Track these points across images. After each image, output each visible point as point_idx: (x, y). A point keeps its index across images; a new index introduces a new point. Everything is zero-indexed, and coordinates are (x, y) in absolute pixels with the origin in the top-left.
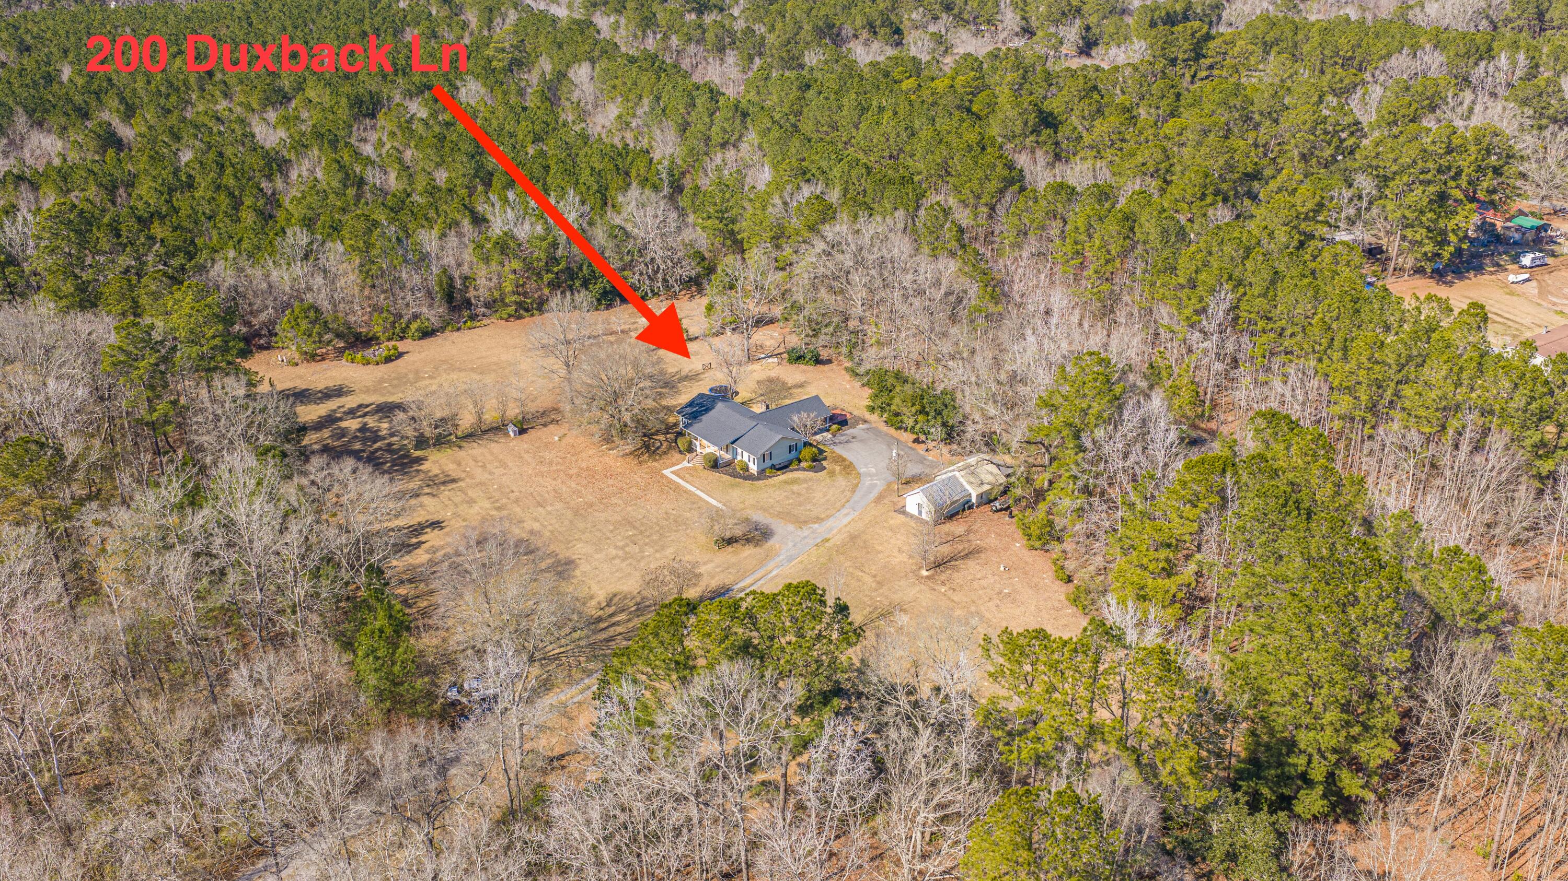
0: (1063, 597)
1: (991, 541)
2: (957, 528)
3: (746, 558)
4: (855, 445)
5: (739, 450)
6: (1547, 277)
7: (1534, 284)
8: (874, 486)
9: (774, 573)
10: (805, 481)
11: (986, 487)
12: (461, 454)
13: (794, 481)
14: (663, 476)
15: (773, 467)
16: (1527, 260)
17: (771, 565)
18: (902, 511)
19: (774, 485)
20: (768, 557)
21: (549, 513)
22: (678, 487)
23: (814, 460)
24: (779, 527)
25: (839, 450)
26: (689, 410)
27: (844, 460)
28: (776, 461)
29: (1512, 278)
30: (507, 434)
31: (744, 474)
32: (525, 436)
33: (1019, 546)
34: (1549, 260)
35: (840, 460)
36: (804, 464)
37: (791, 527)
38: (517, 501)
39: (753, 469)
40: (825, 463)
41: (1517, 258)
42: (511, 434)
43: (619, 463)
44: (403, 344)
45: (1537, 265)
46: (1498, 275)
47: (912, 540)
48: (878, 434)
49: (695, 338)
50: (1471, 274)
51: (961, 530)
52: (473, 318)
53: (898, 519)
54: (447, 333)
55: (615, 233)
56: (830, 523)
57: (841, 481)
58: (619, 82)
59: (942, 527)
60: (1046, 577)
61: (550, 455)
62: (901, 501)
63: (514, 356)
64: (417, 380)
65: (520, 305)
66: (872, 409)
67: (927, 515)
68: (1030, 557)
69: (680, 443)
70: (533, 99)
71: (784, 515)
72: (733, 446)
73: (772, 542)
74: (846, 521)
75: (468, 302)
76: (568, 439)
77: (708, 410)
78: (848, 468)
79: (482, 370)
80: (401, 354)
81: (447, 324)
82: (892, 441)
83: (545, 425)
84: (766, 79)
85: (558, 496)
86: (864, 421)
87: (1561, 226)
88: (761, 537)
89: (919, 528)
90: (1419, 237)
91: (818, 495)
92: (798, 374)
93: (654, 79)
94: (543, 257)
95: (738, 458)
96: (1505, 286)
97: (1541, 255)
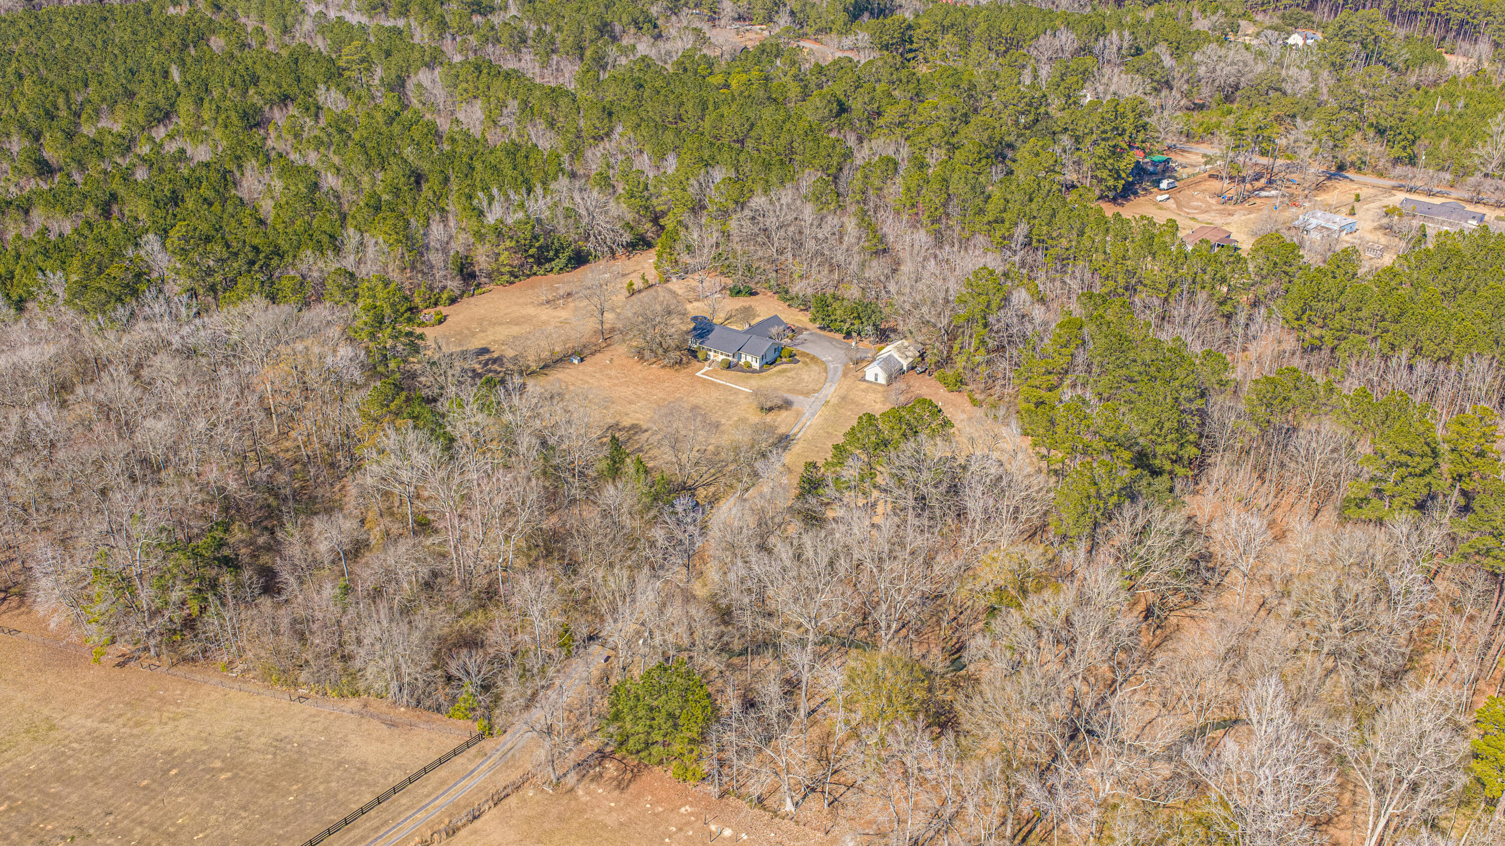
0: (981, 414)
1: (924, 390)
2: (900, 385)
3: (787, 416)
4: (809, 344)
5: (743, 355)
6: (1178, 195)
7: (1172, 201)
8: (836, 369)
9: (808, 423)
10: (791, 370)
11: (910, 360)
12: (550, 378)
13: (785, 371)
14: (698, 377)
15: (767, 363)
16: (1164, 184)
17: (804, 420)
18: (863, 379)
19: (774, 375)
20: (799, 415)
21: (641, 407)
22: (713, 383)
23: (790, 356)
24: (796, 398)
25: (800, 348)
26: (693, 334)
27: (808, 354)
28: (768, 359)
29: (1159, 198)
30: (572, 362)
31: (749, 369)
32: (584, 362)
33: (942, 391)
34: (1177, 184)
35: (804, 354)
36: (784, 360)
37: (801, 397)
38: (614, 403)
39: (756, 365)
40: (797, 357)
41: (1157, 183)
42: (576, 362)
43: (662, 372)
44: (443, 310)
45: (1171, 188)
46: (1149, 197)
47: (879, 395)
48: (819, 336)
49: (651, 286)
50: (1132, 197)
51: (904, 387)
52: (479, 285)
53: (864, 385)
54: (465, 299)
55: (569, 213)
56: (824, 392)
57: (815, 368)
58: (471, 87)
59: (895, 385)
60: (968, 406)
61: (613, 373)
62: (860, 374)
63: (531, 311)
64: (474, 334)
65: (512, 274)
66: (814, 320)
67: (882, 380)
68: (954, 396)
69: (700, 355)
70: (388, 102)
71: (792, 391)
72: (737, 353)
73: (794, 407)
74: (833, 389)
75: (473, 276)
76: (616, 361)
77: (710, 331)
78: (814, 359)
79: (515, 322)
80: (445, 317)
81: (464, 292)
82: (831, 340)
83: (592, 354)
84: (598, 79)
85: (638, 396)
86: (806, 329)
87: (1177, 159)
88: (787, 405)
89: (880, 389)
90: (1104, 176)
91: (806, 377)
92: (742, 302)
93: (505, 84)
94: (529, 236)
95: (743, 360)
96: (1156, 204)
97: (1171, 180)
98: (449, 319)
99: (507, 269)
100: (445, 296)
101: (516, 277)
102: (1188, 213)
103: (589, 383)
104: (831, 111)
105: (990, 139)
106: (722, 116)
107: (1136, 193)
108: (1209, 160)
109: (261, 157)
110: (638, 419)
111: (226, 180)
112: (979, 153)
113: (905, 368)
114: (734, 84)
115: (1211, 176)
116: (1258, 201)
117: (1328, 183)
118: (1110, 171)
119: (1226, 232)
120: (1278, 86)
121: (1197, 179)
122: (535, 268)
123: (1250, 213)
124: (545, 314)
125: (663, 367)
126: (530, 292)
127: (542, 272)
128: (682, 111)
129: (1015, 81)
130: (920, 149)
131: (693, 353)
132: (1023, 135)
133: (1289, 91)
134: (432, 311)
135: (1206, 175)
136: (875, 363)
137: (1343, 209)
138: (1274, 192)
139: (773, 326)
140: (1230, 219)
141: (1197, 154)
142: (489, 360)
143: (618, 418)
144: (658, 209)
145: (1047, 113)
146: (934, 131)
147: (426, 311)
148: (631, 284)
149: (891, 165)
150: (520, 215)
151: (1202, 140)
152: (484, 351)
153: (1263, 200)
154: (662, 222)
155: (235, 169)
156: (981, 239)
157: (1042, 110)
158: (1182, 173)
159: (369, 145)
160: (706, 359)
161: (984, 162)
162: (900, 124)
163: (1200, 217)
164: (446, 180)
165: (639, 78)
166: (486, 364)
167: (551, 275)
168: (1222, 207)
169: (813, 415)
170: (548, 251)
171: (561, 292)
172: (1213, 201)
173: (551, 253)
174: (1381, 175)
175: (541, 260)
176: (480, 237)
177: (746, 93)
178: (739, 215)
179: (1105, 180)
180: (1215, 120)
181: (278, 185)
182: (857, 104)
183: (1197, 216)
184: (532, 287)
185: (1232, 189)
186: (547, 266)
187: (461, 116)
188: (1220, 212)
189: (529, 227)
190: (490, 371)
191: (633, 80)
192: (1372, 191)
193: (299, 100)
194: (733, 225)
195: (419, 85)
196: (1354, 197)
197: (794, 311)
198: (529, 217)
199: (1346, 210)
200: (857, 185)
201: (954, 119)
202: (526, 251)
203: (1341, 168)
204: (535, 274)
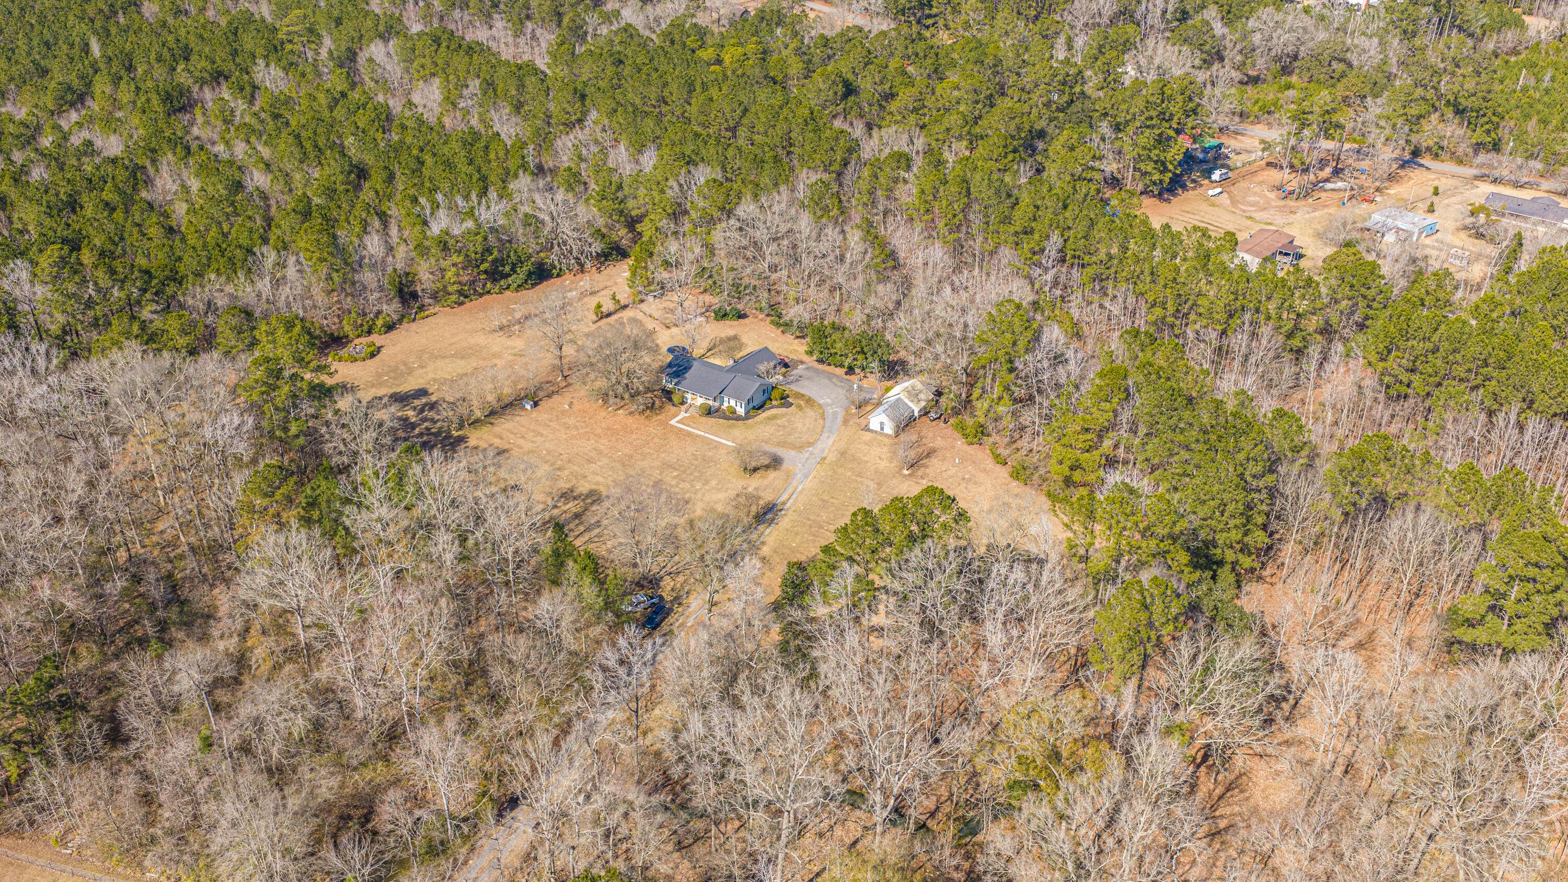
0: (1006, 475)
1: (939, 443)
2: (910, 436)
3: (774, 479)
4: (804, 382)
5: (726, 399)
6: (1232, 188)
7: (1225, 195)
8: (835, 414)
9: (800, 488)
10: (783, 416)
11: (923, 404)
12: (497, 429)
13: (775, 417)
14: (672, 426)
15: (754, 408)
16: (1216, 176)
17: (795, 483)
18: (867, 429)
19: (761, 422)
20: (789, 476)
21: (602, 467)
22: (690, 434)
23: (782, 399)
24: (786, 454)
25: (794, 387)
26: (669, 370)
27: (803, 395)
28: (756, 403)
29: (1211, 192)
30: (523, 408)
31: (732, 416)
32: (538, 408)
33: (960, 443)
34: (1230, 174)
35: (799, 396)
36: (774, 403)
37: (793, 453)
38: (569, 461)
39: (741, 411)
40: (790, 400)
41: (1208, 173)
42: (528, 407)
43: (630, 420)
44: (376, 339)
45: (1224, 179)
46: (1199, 190)
47: (885, 449)
48: (817, 371)
49: (625, 307)
50: (1180, 191)
51: (914, 438)
52: (422, 308)
53: (867, 436)
54: (405, 325)
55: (530, 221)
56: (820, 445)
57: (810, 413)
58: (428, 62)
59: (903, 437)
60: (989, 463)
61: (571, 421)
62: (863, 422)
63: (481, 339)
64: (411, 371)
65: (460, 293)
66: (810, 353)
67: (889, 429)
68: (973, 450)
69: (675, 398)
70: (335, 81)
71: (783, 444)
72: (718, 397)
73: (785, 466)
74: (830, 442)
75: (414, 296)
76: (576, 407)
77: (687, 369)
78: (810, 401)
79: (462, 355)
80: (379, 349)
81: (403, 316)
82: (830, 376)
83: (549, 396)
84: (573, 54)
85: (600, 453)
86: (802, 363)
87: (1231, 143)
88: (775, 463)
89: (886, 440)
90: (1149, 169)
91: (799, 425)
92: (727, 329)
93: (467, 58)
94: (479, 249)
95: (726, 404)
96: (1207, 199)
97: (1224, 171)
98: (384, 351)
99: (456, 287)
100: (380, 322)
101: (466, 297)
102: (1244, 211)
103: (542, 435)
104: (836, 93)
105: (1019, 129)
106: (711, 100)
107: (1184, 187)
108: (1267, 146)
109: (179, 150)
110: (598, 483)
111: (135, 178)
112: (1005, 147)
113: (916, 414)
114: (727, 59)
115: (1269, 164)
116: (1323, 195)
117: (1402, 173)
118: (1156, 162)
119: (1289, 236)
120: (1341, 56)
121: (1254, 167)
122: (489, 285)
123: (1315, 210)
124: (498, 342)
125: (631, 413)
126: (482, 315)
127: (497, 290)
128: (666, 93)
129: (1047, 55)
130: (937, 140)
131: (668, 394)
132: (1056, 118)
133: (1355, 63)
134: (364, 340)
135: (1263, 163)
136: (881, 408)
137: (1420, 205)
138: (1340, 184)
139: (762, 362)
140: (1292, 218)
141: (1252, 137)
142: (425, 405)
143: (574, 482)
144: (634, 213)
145: (1083, 93)
146: (953, 119)
147: (357, 341)
148: (599, 306)
149: (904, 160)
150: (470, 224)
151: (1257, 120)
152: (423, 392)
153: (1329, 194)
154: (639, 228)
155: (148, 164)
156: (1006, 254)
157: (1077, 89)
158: (1236, 160)
159: (304, 134)
160: (683, 403)
161: (1010, 157)
162: (915, 110)
163: (1258, 216)
164: (391, 178)
165: (619, 53)
166: (422, 411)
167: (507, 293)
168: (1282, 203)
169: (806, 476)
170: (503, 266)
171: (518, 315)
172: (1272, 195)
173: (507, 269)
174: (1460, 162)
175: (495, 275)
176: (422, 250)
177: (740, 72)
178: (724, 225)
179: (1150, 174)
180: (1271, 96)
181: (195, 184)
182: (866, 84)
183: (1254, 215)
184: (485, 309)
185: (1294, 182)
186: (502, 282)
187: (416, 98)
188: (1281, 209)
189: (479, 238)
190: (425, 420)
191: (611, 55)
192: (1452, 182)
193: (233, 79)
194: (717, 236)
195: (371, 60)
196: (1432, 190)
197: (789, 337)
198: (479, 226)
199: (1423, 206)
200: (864, 185)
201: (977, 102)
202: (478, 266)
203: (1416, 153)
204: (489, 292)
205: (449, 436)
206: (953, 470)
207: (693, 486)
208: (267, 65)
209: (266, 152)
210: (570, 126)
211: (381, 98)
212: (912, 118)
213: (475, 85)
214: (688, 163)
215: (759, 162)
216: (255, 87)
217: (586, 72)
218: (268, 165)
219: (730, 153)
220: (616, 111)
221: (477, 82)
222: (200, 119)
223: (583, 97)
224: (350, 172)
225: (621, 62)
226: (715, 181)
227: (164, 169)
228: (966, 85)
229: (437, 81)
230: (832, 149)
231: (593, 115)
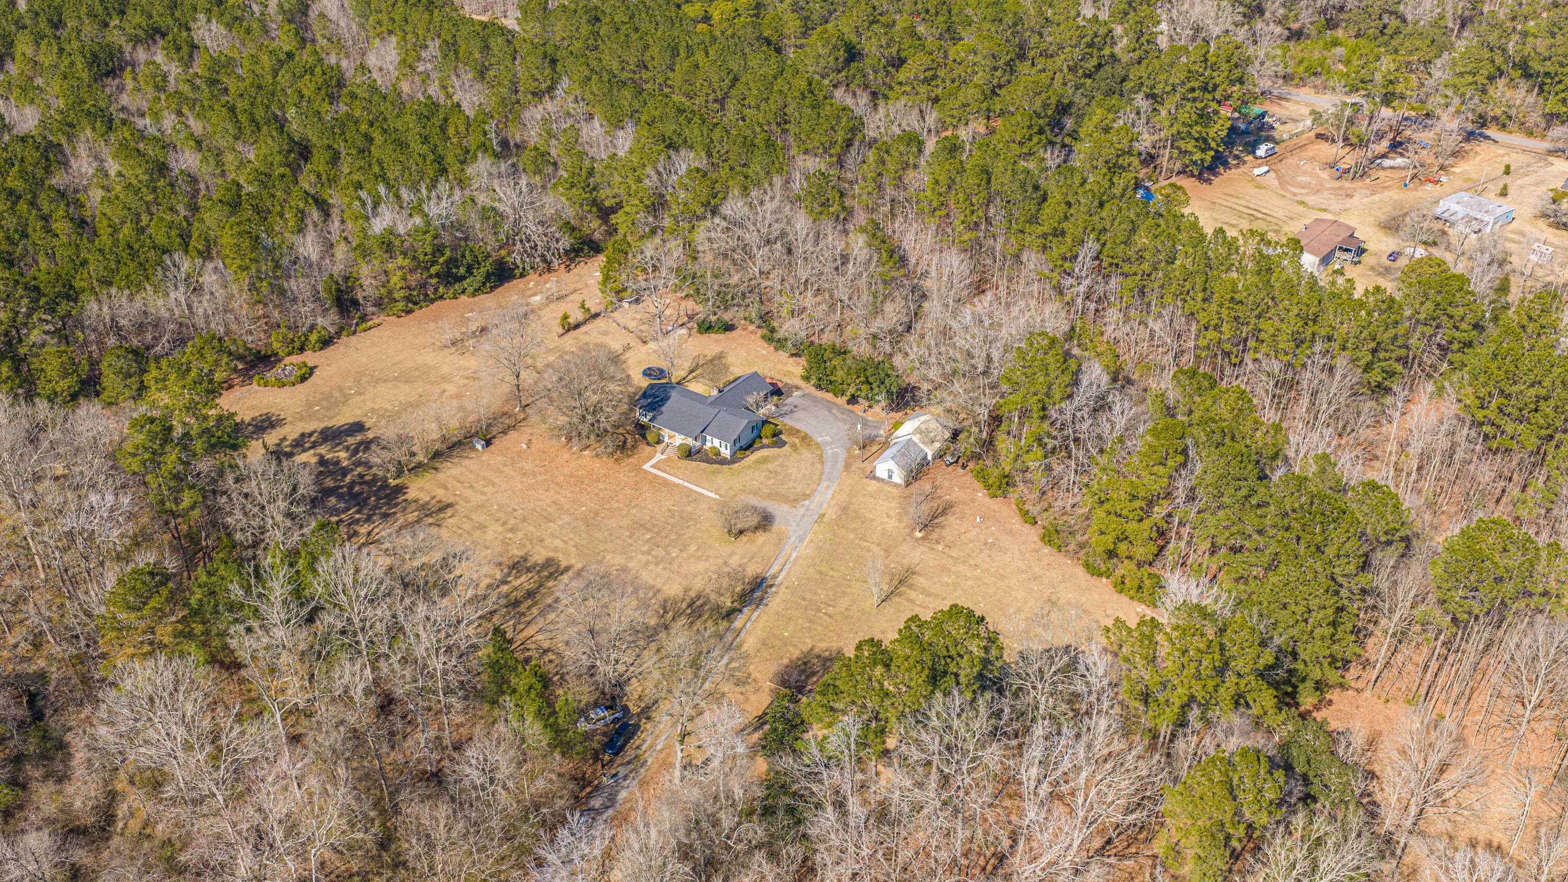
0: (1036, 539)
1: (956, 494)
2: (925, 485)
3: (763, 545)
4: (799, 414)
5: (709, 438)
6: (1279, 166)
7: (1272, 174)
8: (836, 455)
9: (794, 556)
10: (775, 458)
11: (937, 445)
12: (441, 476)
13: (765, 460)
14: (646, 472)
15: (741, 449)
16: (1262, 151)
17: (787, 549)
18: (872, 476)
19: (750, 467)
20: (781, 540)
21: (562, 527)
22: (665, 483)
23: (774, 435)
24: (778, 509)
25: (788, 421)
26: (644, 402)
27: (798, 431)
28: (743, 442)
30: (473, 448)
31: (715, 459)
32: (492, 447)
33: (981, 495)
34: (1277, 149)
35: (794, 432)
36: (765, 441)
37: (786, 508)
38: (524, 519)
39: (726, 452)
40: (783, 437)
41: (1251, 148)
42: (479, 447)
43: (597, 464)
44: (309, 357)
45: (1271, 154)
46: (1243, 169)
47: (894, 504)
48: (814, 399)
49: (597, 315)
50: (1221, 170)
51: (928, 487)
52: (364, 318)
53: (873, 486)
54: (344, 339)
55: (488, 214)
56: (817, 498)
57: (806, 454)
59: (915, 486)
60: (1016, 522)
61: (528, 467)
62: (867, 466)
63: (429, 358)
64: (346, 399)
65: (408, 299)
66: (807, 378)
67: (898, 479)
68: (996, 505)
69: (650, 437)
70: (282, 39)
71: (774, 496)
72: (701, 435)
73: (777, 525)
74: (830, 494)
75: (355, 303)
76: (536, 446)
77: (664, 400)
78: (806, 439)
79: (406, 378)
80: (312, 370)
81: (342, 329)
82: (830, 406)
83: (504, 432)
84: (545, 9)
85: (560, 508)
86: (798, 388)
87: (1275, 111)
88: (765, 521)
89: (895, 492)
91: (793, 471)
92: (712, 344)
93: (426, 15)
94: (429, 250)
95: (708, 445)
96: (1252, 179)
97: (1270, 145)
98: (317, 372)
99: (403, 293)
100: (314, 338)
101: (415, 303)
102: (1295, 194)
103: (494, 484)
104: (837, 59)
105: (1045, 106)
106: (697, 66)
107: (1226, 164)
108: (1317, 116)
109: (98, 124)
110: (556, 550)
111: (47, 159)
113: (930, 458)
114: (716, 15)
115: (1319, 136)
116: (1382, 174)
117: (1467, 147)
118: (1197, 140)
119: (1349, 227)
121: (1302, 140)
122: (441, 289)
123: (1374, 193)
124: (449, 362)
125: (597, 455)
126: (432, 325)
127: (450, 294)
128: (647, 58)
131: (642, 429)
134: (296, 359)
135: (1312, 134)
136: (891, 451)
137: (1490, 186)
138: (1399, 161)
139: (750, 393)
140: (1349, 203)
141: (1298, 102)
142: (360, 443)
143: (529, 547)
145: (1113, 56)
146: (970, 93)
147: (287, 360)
148: (566, 317)
149: (914, 141)
150: (418, 220)
151: (1303, 82)
152: (358, 427)
153: (1388, 173)
154: (613, 219)
155: (64, 142)
158: (1281, 131)
160: (659, 442)
163: (1311, 200)
166: (356, 451)
167: (463, 298)
168: (1337, 184)
169: (801, 540)
170: (457, 267)
171: (473, 327)
172: (1325, 175)
173: (462, 271)
174: (1530, 133)
175: (449, 277)
176: (364, 252)
177: (729, 33)
179: (1191, 153)
180: (1316, 55)
181: (113, 167)
182: (871, 47)
183: (1306, 199)
184: (436, 319)
185: (1350, 159)
186: (457, 286)
188: (1336, 192)
189: (428, 237)
190: (358, 464)
192: (1523, 159)
193: (170, 37)
194: (700, 236)
195: (322, 15)
196: (1503, 169)
197: (783, 355)
198: (428, 223)
199: (1496, 187)
200: (869, 171)
202: (428, 269)
203: (1480, 123)
204: (441, 297)
205: (385, 486)
206: (974, 532)
207: (668, 553)
208: (209, 21)
209: (196, 126)
210: (538, 95)
211: (333, 60)
212: (923, 89)
213: (434, 47)
214: (668, 147)
215: (749, 146)
216: (194, 47)
217: (559, 30)
218: (199, 143)
219: (716, 135)
220: (589, 79)
221: (438, 42)
222: (130, 84)
223: (554, 62)
224: (289, 152)
225: (598, 19)
226: (698, 170)
227: (82, 150)
228: (984, 48)
229: (394, 39)
230: (832, 128)
231: (565, 83)
